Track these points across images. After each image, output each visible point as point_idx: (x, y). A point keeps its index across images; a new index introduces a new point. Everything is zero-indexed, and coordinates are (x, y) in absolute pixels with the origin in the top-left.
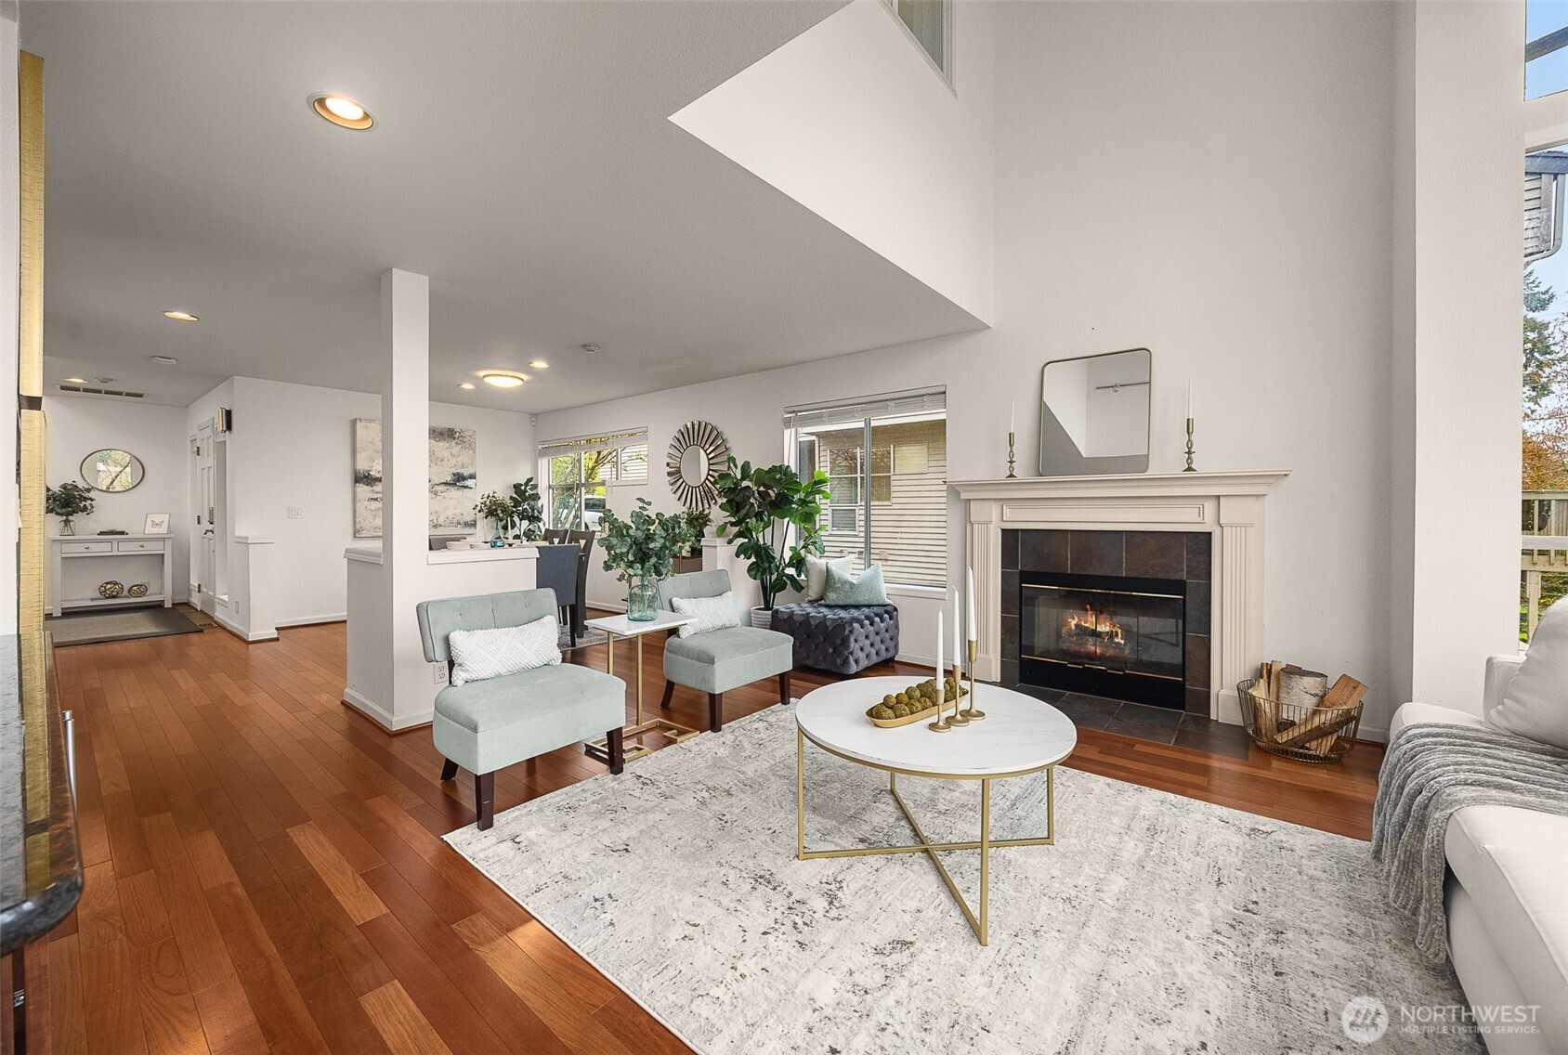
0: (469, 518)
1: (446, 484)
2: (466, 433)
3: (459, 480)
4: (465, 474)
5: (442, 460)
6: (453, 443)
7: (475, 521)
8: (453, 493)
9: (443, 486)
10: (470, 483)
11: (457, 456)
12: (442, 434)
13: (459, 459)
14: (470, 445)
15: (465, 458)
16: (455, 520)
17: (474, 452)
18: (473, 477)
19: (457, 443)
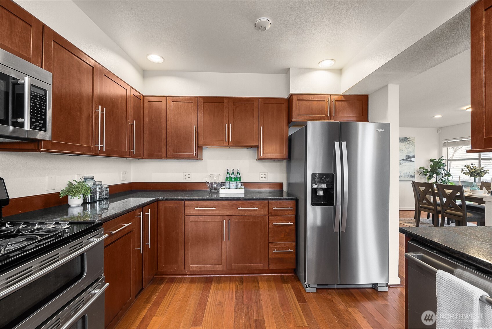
0: (412, 174)
1: (403, 160)
2: (411, 139)
3: (408, 158)
4: (411, 156)
5: (402, 150)
6: (407, 143)
7: (415, 175)
8: (406, 164)
9: (402, 161)
10: (413, 159)
11: (408, 149)
12: (402, 140)
13: (409, 149)
14: (413, 143)
15: (411, 149)
16: (407, 175)
17: (414, 146)
18: (414, 157)
19: (408, 143)
